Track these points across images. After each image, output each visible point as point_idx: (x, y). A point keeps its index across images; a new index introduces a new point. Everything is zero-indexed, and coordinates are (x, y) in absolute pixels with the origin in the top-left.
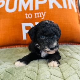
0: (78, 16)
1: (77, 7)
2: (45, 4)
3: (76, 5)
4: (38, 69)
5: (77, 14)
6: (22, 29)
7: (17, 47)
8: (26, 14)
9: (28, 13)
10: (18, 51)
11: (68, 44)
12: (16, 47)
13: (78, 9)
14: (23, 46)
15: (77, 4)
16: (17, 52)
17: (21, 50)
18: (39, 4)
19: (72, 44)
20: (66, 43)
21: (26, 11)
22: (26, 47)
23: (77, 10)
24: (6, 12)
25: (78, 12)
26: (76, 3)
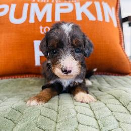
0: (118, 33)
1: (117, 19)
2: (70, 13)
3: (116, 16)
4: (59, 106)
5: (117, 29)
6: (33, 49)
7: (26, 77)
8: (41, 28)
9: (44, 26)
10: (28, 83)
11: (104, 74)
12: (23, 77)
13: (119, 22)
14: (35, 76)
15: (118, 15)
16: (26, 84)
17: (32, 81)
18: (61, 13)
19: (109, 75)
20: (100, 73)
21: (40, 22)
22: (39, 77)
23: (118, 24)
24: (10, 22)
25: (119, 28)
26: (116, 14)
